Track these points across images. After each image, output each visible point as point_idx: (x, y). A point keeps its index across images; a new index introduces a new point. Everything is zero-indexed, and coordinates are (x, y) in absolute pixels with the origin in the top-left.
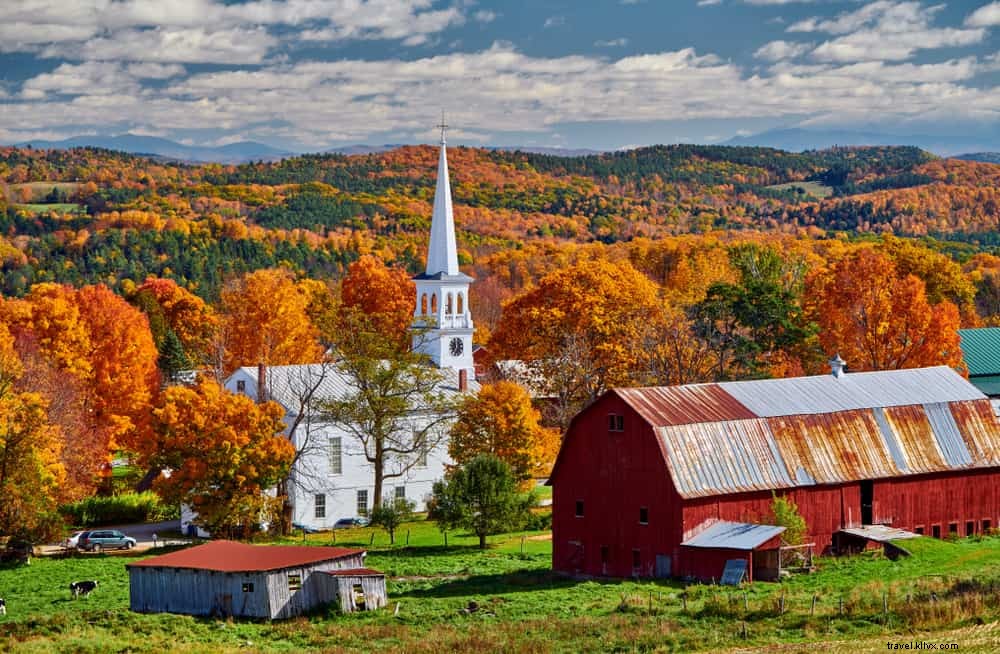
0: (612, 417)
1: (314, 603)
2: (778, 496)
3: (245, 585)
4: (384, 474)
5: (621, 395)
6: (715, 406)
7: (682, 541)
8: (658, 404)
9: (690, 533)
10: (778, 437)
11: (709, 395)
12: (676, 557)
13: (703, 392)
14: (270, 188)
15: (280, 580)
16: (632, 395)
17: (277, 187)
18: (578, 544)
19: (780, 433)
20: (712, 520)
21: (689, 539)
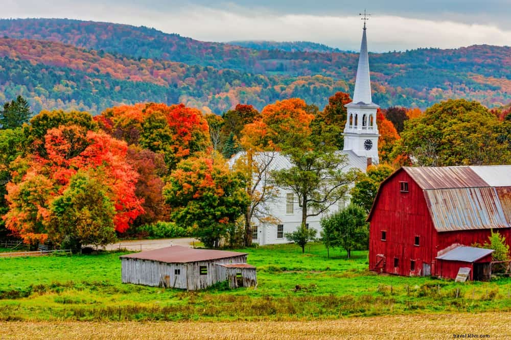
0: (402, 183)
1: (214, 283)
2: (494, 232)
3: (176, 271)
4: (307, 214)
5: (407, 171)
6: (464, 178)
7: (436, 256)
8: (429, 177)
9: (441, 251)
10: (501, 198)
11: (463, 173)
12: (433, 265)
13: (459, 171)
14: (397, 65)
15: (194, 269)
16: (414, 171)
17: (402, 65)
18: (382, 255)
19: (503, 196)
20: (456, 244)
21: (440, 255)
